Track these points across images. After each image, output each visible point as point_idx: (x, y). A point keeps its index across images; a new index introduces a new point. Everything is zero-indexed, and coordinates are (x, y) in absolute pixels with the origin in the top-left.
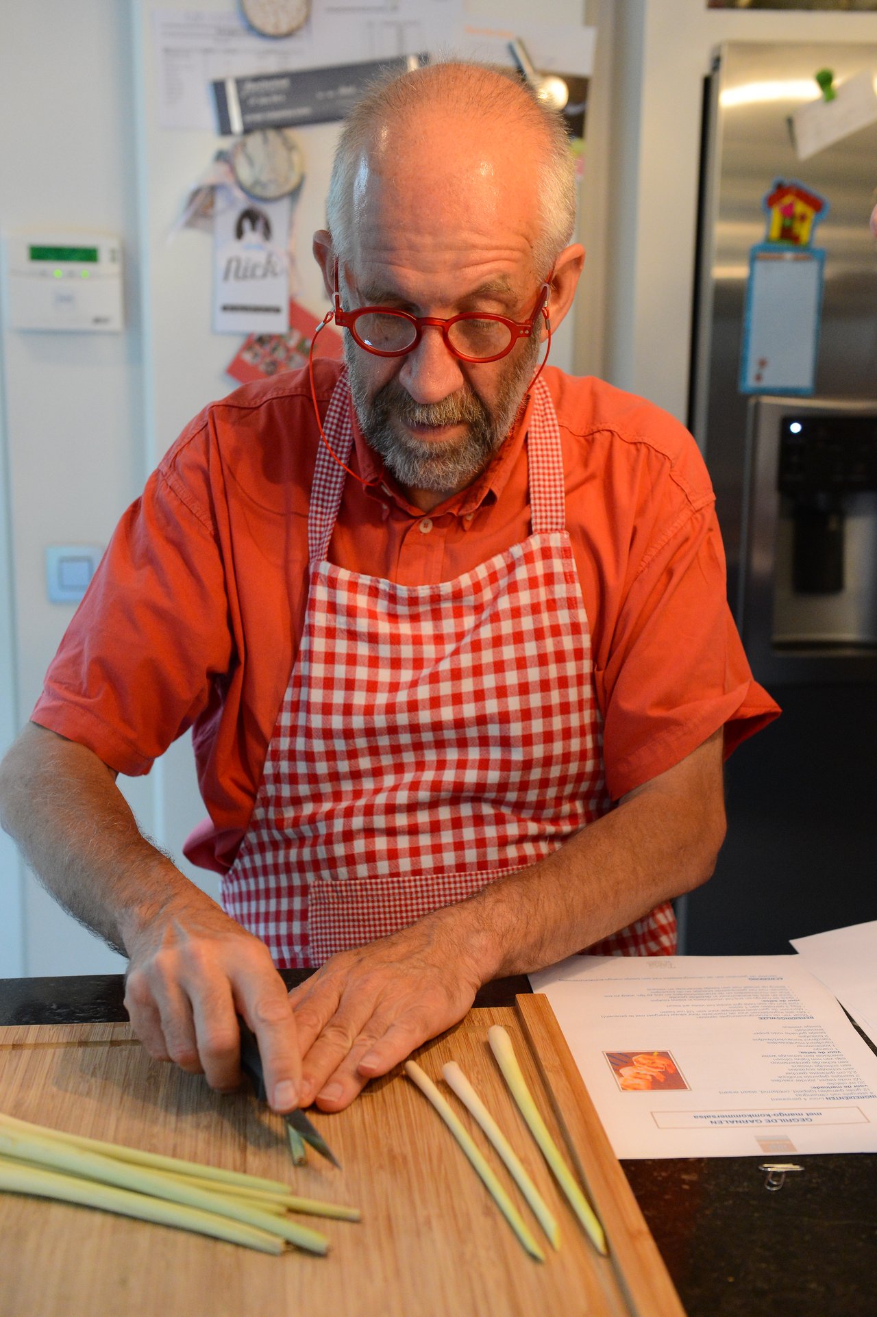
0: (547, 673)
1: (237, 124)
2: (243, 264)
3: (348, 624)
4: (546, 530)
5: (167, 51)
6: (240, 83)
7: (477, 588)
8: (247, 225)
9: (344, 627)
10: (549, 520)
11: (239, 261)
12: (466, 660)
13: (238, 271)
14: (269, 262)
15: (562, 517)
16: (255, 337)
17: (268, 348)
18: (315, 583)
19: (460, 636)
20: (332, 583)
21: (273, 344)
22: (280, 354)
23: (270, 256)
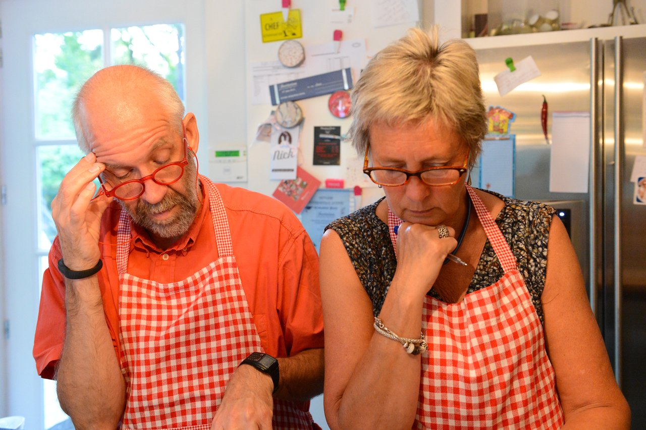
0: (228, 319)
1: (278, 102)
2: (281, 153)
3: (138, 300)
4: (225, 255)
5: (255, 77)
6: (279, 85)
7: (195, 282)
8: (283, 138)
9: (136, 302)
10: (226, 251)
11: (279, 152)
12: (191, 314)
13: (279, 156)
14: (290, 152)
15: (231, 249)
16: (284, 181)
17: (289, 185)
18: (122, 283)
19: (189, 305)
20: (130, 283)
21: (291, 183)
22: (293, 188)
23: (290, 149)
